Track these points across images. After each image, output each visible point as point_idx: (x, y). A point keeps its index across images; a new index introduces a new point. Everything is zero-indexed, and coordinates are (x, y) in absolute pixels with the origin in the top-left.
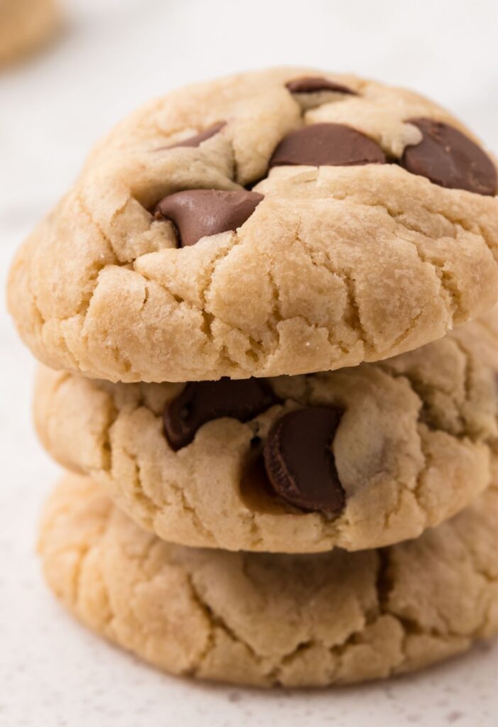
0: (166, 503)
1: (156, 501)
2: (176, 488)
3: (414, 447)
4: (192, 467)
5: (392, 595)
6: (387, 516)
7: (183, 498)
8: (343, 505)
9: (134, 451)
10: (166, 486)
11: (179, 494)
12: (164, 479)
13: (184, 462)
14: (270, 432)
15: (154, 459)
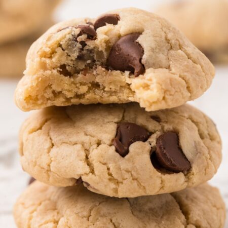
0: (124, 179)
1: (120, 180)
2: (128, 171)
3: (202, 144)
4: (133, 161)
5: (190, 216)
6: (205, 170)
7: (132, 175)
8: (191, 167)
9: (105, 161)
10: (124, 172)
11: (130, 174)
12: (122, 169)
13: (129, 160)
14: (156, 143)
15: (115, 162)
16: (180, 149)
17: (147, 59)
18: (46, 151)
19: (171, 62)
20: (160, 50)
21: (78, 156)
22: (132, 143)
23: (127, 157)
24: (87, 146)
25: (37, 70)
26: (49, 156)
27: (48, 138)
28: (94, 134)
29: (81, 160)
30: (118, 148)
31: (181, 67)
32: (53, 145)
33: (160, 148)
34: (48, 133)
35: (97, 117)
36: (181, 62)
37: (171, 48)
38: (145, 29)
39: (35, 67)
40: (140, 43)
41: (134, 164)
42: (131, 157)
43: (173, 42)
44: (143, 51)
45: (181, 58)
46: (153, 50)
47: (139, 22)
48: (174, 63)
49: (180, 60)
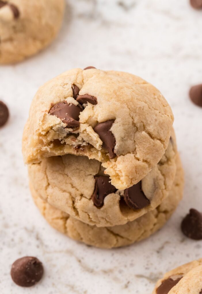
0: (100, 222)
2: (103, 218)
3: (160, 176)
4: (106, 212)
7: (106, 220)
8: (150, 203)
9: (86, 211)
10: (100, 218)
12: (98, 217)
13: (103, 211)
14: (124, 194)
15: (94, 212)
16: (142, 192)
17: (118, 150)
18: (44, 188)
19: (137, 146)
20: (128, 136)
21: (67, 203)
22: (106, 195)
23: (102, 209)
24: (73, 195)
25: (37, 143)
26: (46, 192)
27: (45, 177)
28: (78, 188)
29: (69, 207)
30: (95, 204)
31: (144, 150)
32: (49, 184)
33: (127, 198)
34: (45, 171)
35: (81, 168)
36: (144, 145)
37: (137, 129)
38: (117, 118)
39: (35, 142)
40: (113, 133)
41: (107, 214)
42: (105, 209)
43: (138, 125)
44: (115, 141)
45: (144, 140)
46: (123, 139)
47: (112, 112)
48: (139, 146)
49: (144, 143)
